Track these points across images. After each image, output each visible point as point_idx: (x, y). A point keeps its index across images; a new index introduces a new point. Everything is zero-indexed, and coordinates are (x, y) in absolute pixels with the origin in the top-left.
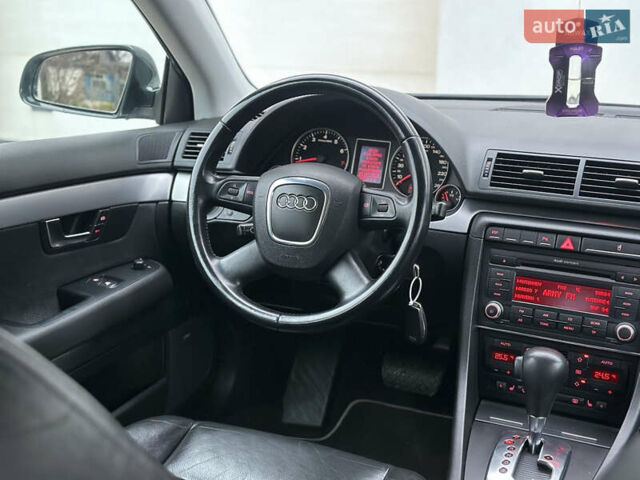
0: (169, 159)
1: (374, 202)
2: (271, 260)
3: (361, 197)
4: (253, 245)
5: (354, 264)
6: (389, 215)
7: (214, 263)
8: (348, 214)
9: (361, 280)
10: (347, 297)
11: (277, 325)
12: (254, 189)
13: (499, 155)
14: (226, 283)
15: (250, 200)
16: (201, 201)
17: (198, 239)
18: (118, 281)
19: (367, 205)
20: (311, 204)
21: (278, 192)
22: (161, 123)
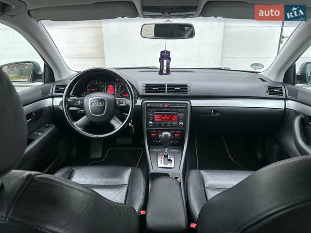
0: (51, 94)
1: (119, 101)
2: (92, 120)
3: (115, 100)
4: (85, 117)
5: (116, 118)
6: (124, 104)
7: (75, 124)
8: (112, 105)
9: (120, 123)
10: (116, 128)
11: (97, 138)
12: (83, 101)
13: (146, 85)
14: (79, 129)
15: (82, 104)
16: (67, 106)
17: (68, 117)
18: (42, 132)
19: (117, 102)
20: (102, 104)
21: (92, 101)
22: (45, 83)
